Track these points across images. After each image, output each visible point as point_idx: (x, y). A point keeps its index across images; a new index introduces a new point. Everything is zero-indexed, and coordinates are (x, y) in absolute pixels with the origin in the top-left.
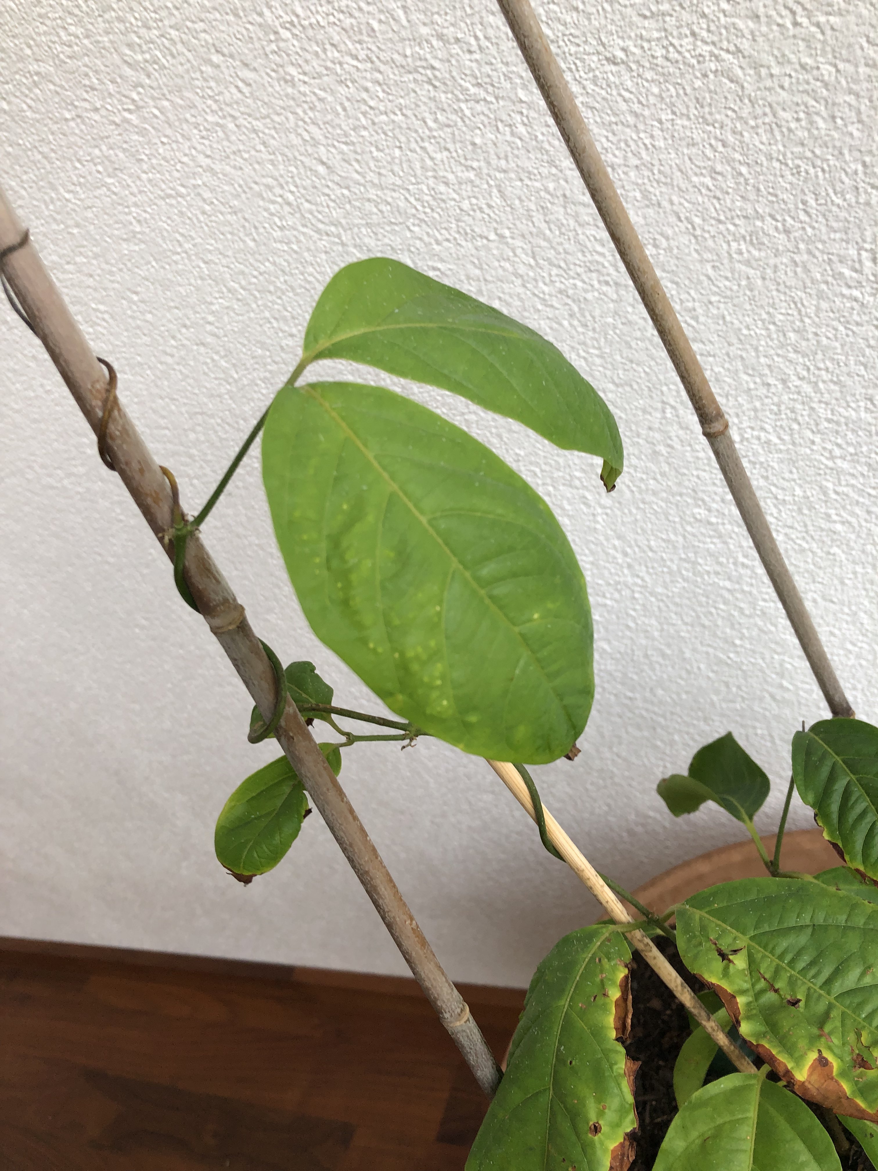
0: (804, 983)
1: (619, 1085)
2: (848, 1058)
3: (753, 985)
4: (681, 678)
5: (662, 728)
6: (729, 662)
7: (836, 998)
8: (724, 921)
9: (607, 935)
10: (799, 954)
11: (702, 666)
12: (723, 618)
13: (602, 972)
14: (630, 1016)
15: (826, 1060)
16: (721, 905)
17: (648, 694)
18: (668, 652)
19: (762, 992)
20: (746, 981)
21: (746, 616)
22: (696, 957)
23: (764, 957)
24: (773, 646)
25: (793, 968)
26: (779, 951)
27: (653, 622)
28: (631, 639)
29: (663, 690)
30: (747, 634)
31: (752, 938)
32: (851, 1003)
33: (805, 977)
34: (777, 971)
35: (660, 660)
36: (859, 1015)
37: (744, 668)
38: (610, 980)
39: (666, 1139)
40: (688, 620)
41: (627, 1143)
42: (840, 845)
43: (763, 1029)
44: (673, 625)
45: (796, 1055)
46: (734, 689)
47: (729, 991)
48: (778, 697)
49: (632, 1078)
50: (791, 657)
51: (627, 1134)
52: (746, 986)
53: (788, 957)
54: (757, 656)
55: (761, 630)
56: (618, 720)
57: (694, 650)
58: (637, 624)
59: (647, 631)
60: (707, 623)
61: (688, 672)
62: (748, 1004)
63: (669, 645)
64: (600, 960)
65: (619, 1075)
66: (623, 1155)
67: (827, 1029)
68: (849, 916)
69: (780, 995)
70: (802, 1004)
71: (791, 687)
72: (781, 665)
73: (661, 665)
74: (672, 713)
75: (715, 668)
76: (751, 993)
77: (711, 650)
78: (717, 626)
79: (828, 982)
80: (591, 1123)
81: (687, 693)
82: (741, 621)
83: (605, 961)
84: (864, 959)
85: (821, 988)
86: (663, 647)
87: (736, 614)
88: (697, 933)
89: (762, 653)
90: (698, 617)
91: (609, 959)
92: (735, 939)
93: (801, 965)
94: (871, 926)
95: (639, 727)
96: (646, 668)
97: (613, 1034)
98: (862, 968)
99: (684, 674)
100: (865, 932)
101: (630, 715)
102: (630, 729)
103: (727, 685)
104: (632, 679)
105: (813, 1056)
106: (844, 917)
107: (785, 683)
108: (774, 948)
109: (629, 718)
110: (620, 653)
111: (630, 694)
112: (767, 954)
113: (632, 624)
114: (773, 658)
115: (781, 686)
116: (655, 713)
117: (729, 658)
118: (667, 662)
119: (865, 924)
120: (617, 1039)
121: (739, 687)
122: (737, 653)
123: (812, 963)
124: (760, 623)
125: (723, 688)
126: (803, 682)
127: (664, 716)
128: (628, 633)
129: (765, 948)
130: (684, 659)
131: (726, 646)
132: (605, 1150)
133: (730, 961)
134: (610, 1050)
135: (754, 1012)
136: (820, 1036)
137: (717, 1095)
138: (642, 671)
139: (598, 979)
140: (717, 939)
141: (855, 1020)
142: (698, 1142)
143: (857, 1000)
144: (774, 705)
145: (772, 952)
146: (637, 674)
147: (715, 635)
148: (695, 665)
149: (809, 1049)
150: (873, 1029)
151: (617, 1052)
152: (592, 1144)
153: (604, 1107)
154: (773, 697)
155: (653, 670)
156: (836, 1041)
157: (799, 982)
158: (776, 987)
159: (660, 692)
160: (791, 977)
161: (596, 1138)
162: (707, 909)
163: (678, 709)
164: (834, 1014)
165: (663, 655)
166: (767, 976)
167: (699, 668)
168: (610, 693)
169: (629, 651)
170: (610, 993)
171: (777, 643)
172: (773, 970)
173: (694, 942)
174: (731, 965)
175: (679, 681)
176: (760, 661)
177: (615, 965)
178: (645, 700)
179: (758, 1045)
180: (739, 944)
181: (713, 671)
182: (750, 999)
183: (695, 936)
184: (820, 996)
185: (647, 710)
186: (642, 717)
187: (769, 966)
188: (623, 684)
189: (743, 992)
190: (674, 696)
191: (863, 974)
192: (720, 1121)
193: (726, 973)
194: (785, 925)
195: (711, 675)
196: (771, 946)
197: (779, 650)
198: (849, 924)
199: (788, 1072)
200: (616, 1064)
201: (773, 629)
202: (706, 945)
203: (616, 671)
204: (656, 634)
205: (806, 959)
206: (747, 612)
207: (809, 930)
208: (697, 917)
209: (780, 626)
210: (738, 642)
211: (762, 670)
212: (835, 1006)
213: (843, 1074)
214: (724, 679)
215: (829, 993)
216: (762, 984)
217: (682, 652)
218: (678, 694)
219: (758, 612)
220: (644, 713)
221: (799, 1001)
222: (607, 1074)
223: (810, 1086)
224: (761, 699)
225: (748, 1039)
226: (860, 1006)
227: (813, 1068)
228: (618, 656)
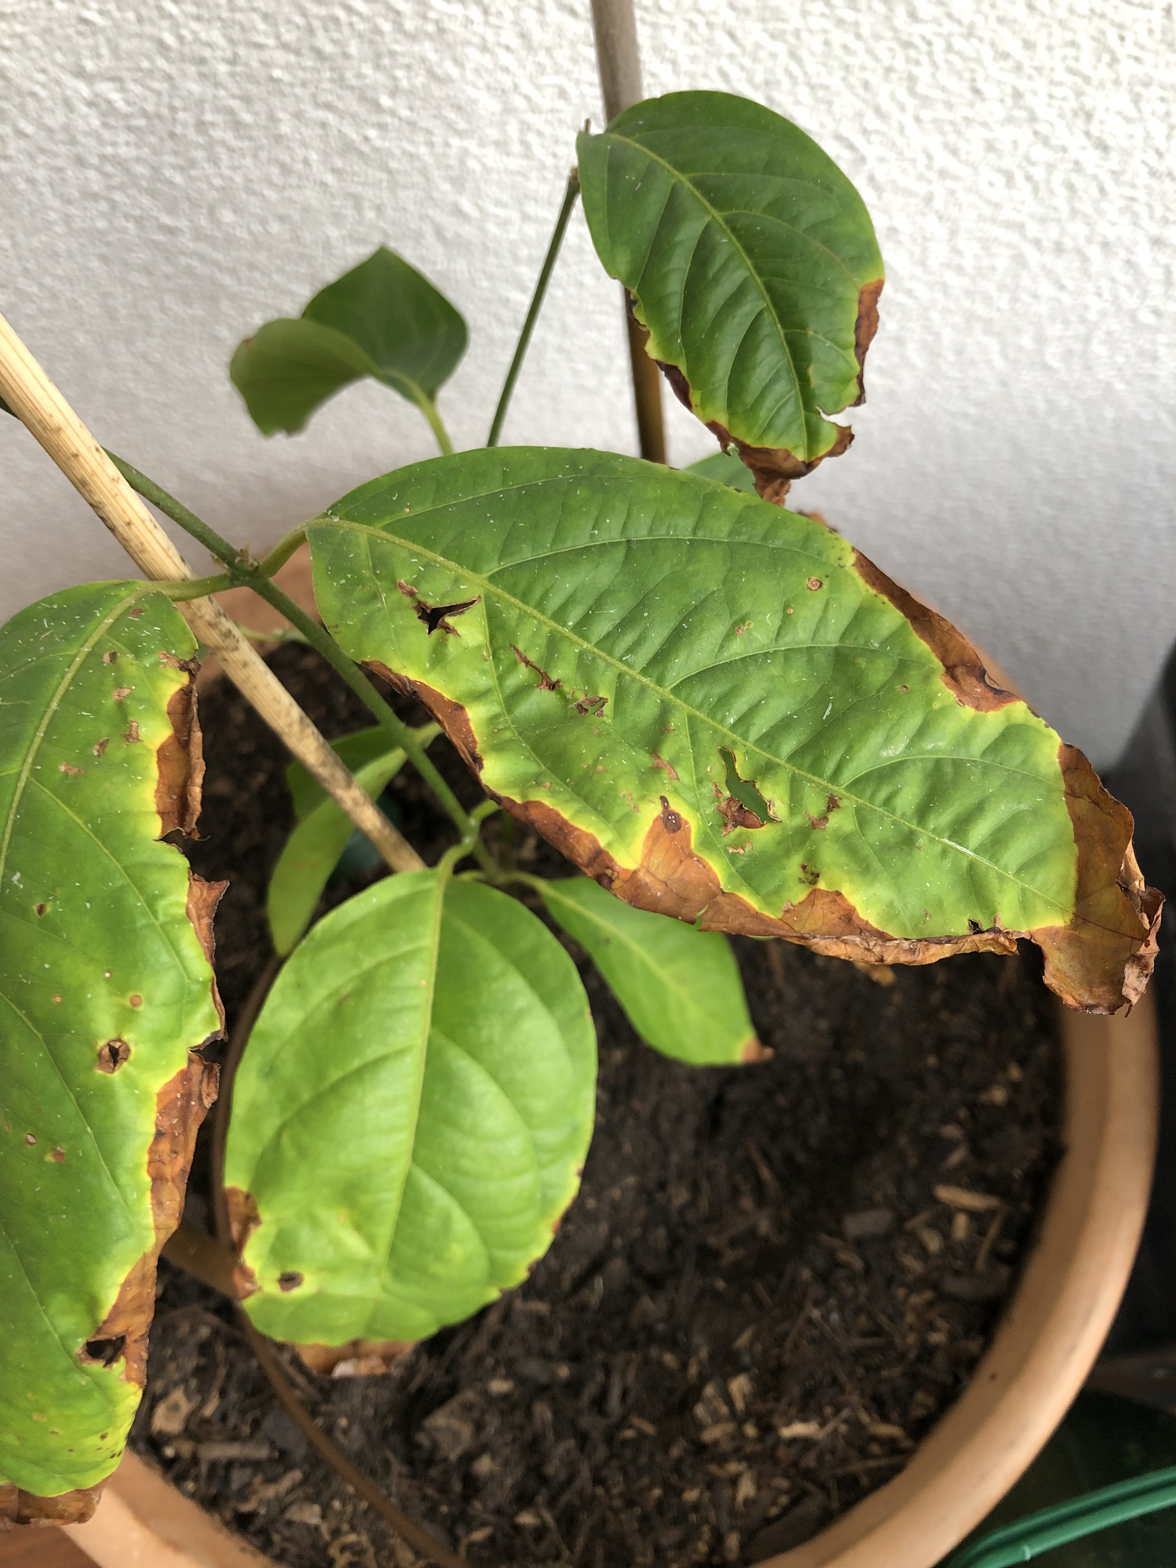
0: (609, 665)
1: (174, 946)
2: (710, 810)
3: (501, 679)
4: (271, 184)
5: (233, 298)
6: (365, 148)
7: (676, 690)
8: (428, 543)
9: (130, 601)
10: (598, 604)
11: (314, 156)
12: (360, 36)
13: (119, 685)
14: (199, 779)
15: (676, 816)
16: (419, 510)
17: (203, 222)
18: (247, 117)
19: (522, 691)
20: (484, 672)
21: (406, 34)
22: (367, 625)
23: (523, 617)
24: (452, 115)
25: (585, 637)
26: (555, 602)
27: (216, 36)
28: (169, 78)
29: (235, 211)
30: (404, 84)
31: (492, 579)
32: (706, 697)
33: (610, 653)
34: (553, 644)
35: (229, 136)
36: (722, 721)
37: (393, 165)
38: (141, 701)
39: (265, 1012)
40: (289, 37)
41: (197, 1069)
42: (683, 369)
43: (533, 768)
44: (259, 46)
45: (617, 813)
46: (370, 215)
47: (447, 696)
48: (449, 235)
49: (206, 921)
50: (482, 144)
51: (196, 1050)
52: (485, 682)
53: (574, 616)
54: (421, 138)
55: (432, 74)
56: (145, 282)
57: (298, 116)
58: (181, 39)
59: (202, 61)
60: (328, 48)
61: (285, 170)
62: (493, 720)
63: (247, 100)
64: (113, 656)
65: (175, 920)
66: (187, 1097)
67: (667, 752)
68: (701, 518)
69: (563, 696)
70: (608, 709)
71: (474, 213)
72: (462, 162)
73: (231, 150)
74: (252, 266)
75: (339, 163)
76: (498, 696)
77: (330, 118)
78: (346, 56)
79: (661, 658)
80: (102, 1043)
81: (282, 219)
82: (397, 48)
83: (127, 659)
84: (731, 603)
85: (644, 672)
86: (235, 104)
87: (386, 27)
88: (367, 573)
89: (429, 132)
90: (311, 31)
91: (138, 653)
92: (457, 581)
93: (601, 628)
94: (743, 538)
95: (185, 297)
96: (199, 155)
97: (155, 827)
98: (728, 624)
99: (275, 171)
100: (732, 550)
101: (167, 269)
102: (169, 301)
103: (357, 202)
104: (170, 183)
105: (651, 811)
106: (691, 522)
107: (466, 204)
108: (544, 597)
109: (167, 277)
110: (145, 114)
111: (166, 220)
112: (530, 610)
113: (170, 39)
114: (447, 145)
115: (458, 212)
116: (217, 264)
117: (366, 139)
118: (246, 144)
119: (731, 533)
120: (166, 838)
121: (379, 209)
122: (382, 127)
123: (624, 625)
124: (433, 57)
125: (350, 212)
126: (498, 203)
127: (232, 271)
128: (161, 63)
129: (525, 597)
130: (278, 138)
131: (362, 111)
132: (141, 1100)
133: (448, 629)
134: (146, 866)
135: (507, 735)
136: (656, 770)
137: (365, 918)
138: (193, 163)
139: (109, 702)
140: (416, 583)
141: (716, 731)
142: (328, 1006)
143: (718, 690)
144: (439, 250)
145: (540, 606)
146: (182, 169)
147: (340, 81)
148: (300, 153)
149: (643, 798)
150: (750, 745)
151: (166, 867)
152: (105, 1094)
153: (135, 1002)
154: (439, 233)
155: (214, 161)
156: (685, 775)
157: (601, 664)
158: (554, 677)
159: (227, 216)
160: (581, 655)
161: (116, 1076)
162: (387, 521)
163: (262, 257)
164: (678, 721)
165: (237, 125)
166: (532, 657)
167: (306, 162)
168: (126, 216)
169: (165, 111)
170: (143, 732)
171: (459, 108)
172: (542, 641)
173: (359, 593)
174: (451, 637)
175: (267, 192)
176: (423, 150)
177: (157, 664)
178: (199, 235)
179: (527, 805)
180: (466, 592)
181: (334, 171)
182: (495, 709)
183: (359, 581)
184: (643, 689)
185: (202, 258)
186: (189, 271)
187: (535, 634)
188: (152, 193)
189: (479, 696)
190: (257, 228)
191: (729, 636)
192: (368, 963)
193: (438, 657)
194: (569, 545)
195: (330, 178)
196: (537, 593)
197: (462, 125)
198: (700, 535)
199: (599, 856)
200: (162, 895)
201: (453, 71)
202: (388, 599)
203: (138, 160)
204: (223, 69)
205: (613, 613)
206: (409, 25)
207: (619, 555)
208: (363, 539)
209: (469, 66)
210: (385, 101)
211: (424, 172)
212: (674, 707)
213: (707, 842)
214: (353, 189)
215: (660, 682)
216: (522, 674)
217: (273, 119)
218: (263, 222)
219: (431, 28)
220: (195, 263)
221: (603, 701)
222: (141, 922)
223: (648, 879)
224: (418, 236)
225: (503, 793)
226: (724, 701)
227: (653, 838)
228: (141, 122)
